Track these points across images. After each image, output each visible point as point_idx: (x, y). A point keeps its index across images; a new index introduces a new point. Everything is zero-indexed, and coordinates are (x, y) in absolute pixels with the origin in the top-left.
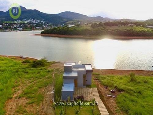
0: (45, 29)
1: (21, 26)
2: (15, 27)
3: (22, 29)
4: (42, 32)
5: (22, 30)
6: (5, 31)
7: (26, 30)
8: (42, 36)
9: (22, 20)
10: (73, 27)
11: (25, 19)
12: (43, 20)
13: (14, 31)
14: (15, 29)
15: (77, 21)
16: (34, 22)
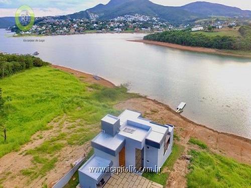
0: (155, 31)
1: (121, 25)
2: (111, 27)
3: (120, 30)
4: (145, 37)
5: (120, 32)
6: (99, 32)
7: (127, 31)
8: (144, 43)
9: (124, 17)
11: (128, 14)
12: (156, 17)
13: (109, 32)
14: (112, 30)
15: (215, 19)
16: (141, 19)
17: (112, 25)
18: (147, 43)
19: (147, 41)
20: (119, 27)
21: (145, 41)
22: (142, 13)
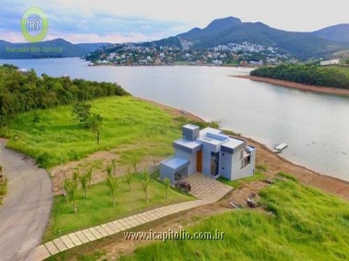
1: (222, 56)
2: (209, 58)
3: (221, 62)
5: (221, 65)
6: (191, 65)
7: (230, 64)
8: (251, 79)
9: (227, 45)
10: (335, 65)
11: (233, 42)
12: (273, 46)
13: (206, 65)
14: (209, 62)
16: (252, 49)
17: (210, 56)
18: (254, 80)
19: (255, 78)
20: (219, 58)
21: (251, 77)
22: (253, 41)
